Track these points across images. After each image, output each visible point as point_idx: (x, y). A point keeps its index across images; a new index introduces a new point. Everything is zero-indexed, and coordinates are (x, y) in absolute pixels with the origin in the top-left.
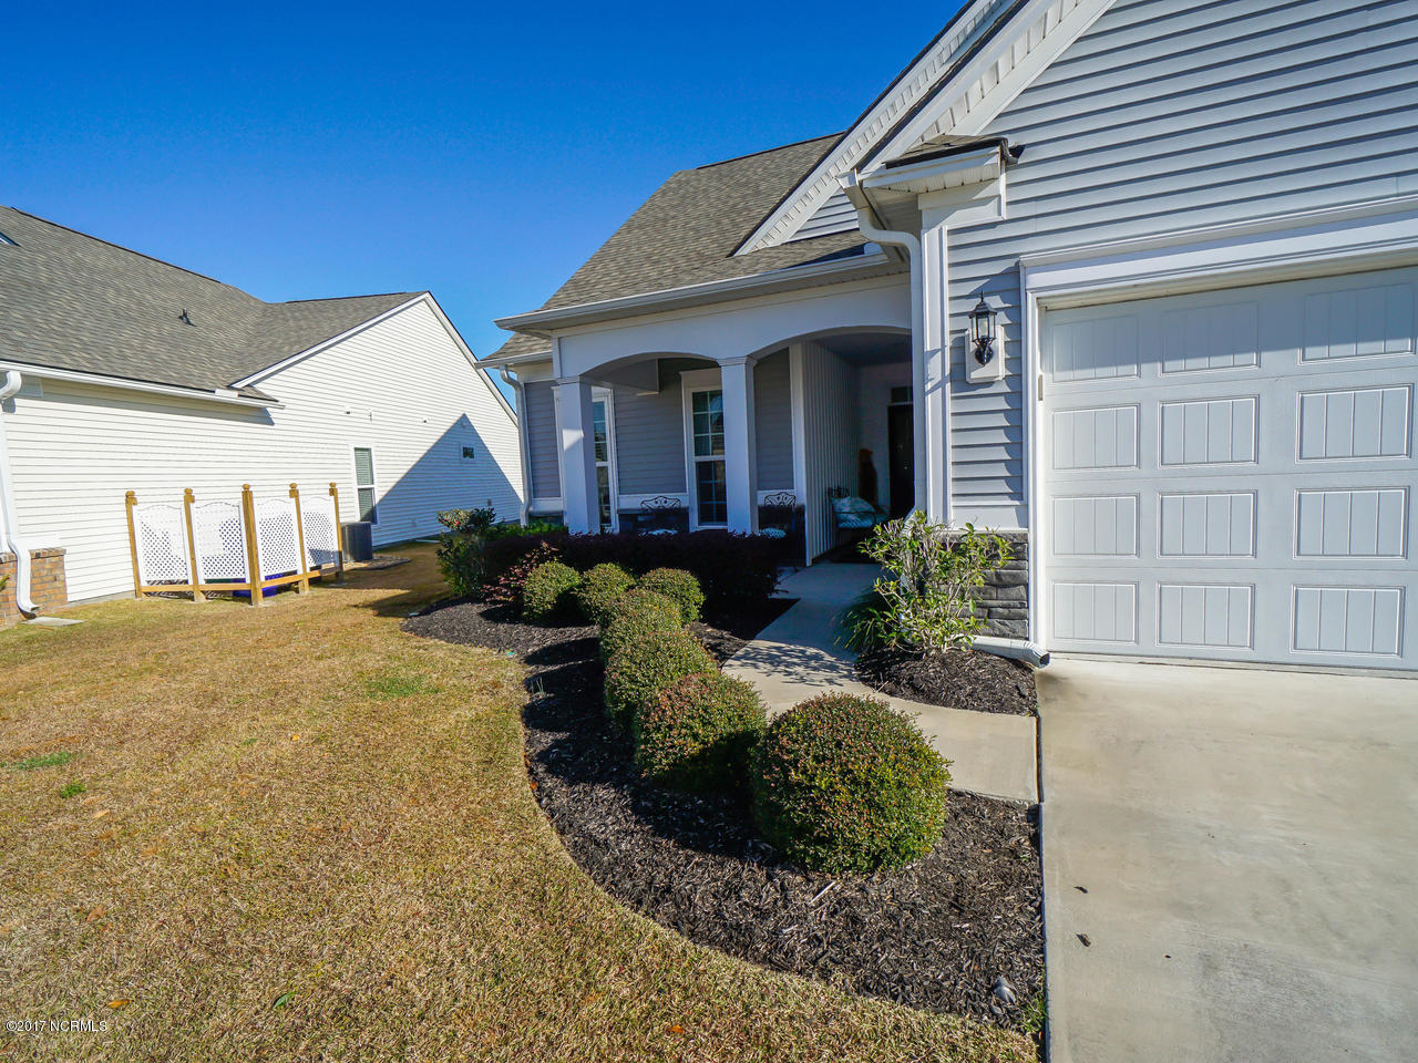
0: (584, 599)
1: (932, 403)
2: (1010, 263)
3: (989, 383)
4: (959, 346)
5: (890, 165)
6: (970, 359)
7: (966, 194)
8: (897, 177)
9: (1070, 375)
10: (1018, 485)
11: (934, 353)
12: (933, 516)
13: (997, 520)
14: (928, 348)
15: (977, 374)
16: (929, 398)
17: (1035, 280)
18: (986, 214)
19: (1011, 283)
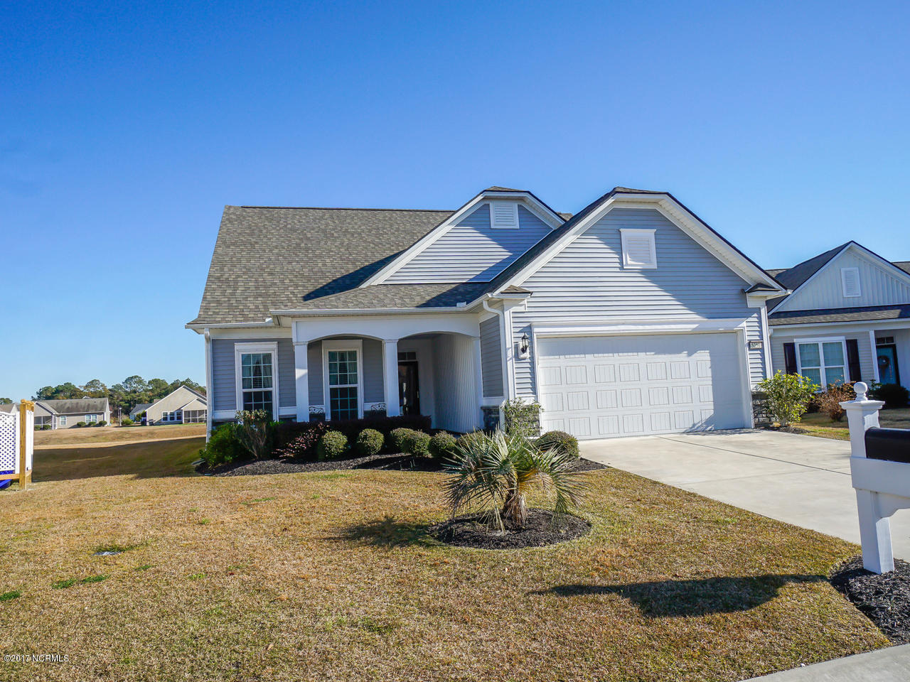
0: (367, 444)
1: (509, 363)
2: (529, 324)
3: (525, 359)
4: (516, 347)
5: (502, 293)
6: (520, 351)
7: (517, 303)
8: (503, 297)
9: (546, 357)
10: (534, 390)
11: (509, 349)
12: (511, 398)
13: (528, 401)
14: (507, 347)
15: (523, 356)
16: (508, 362)
17: (536, 330)
18: (521, 309)
19: (529, 329)
